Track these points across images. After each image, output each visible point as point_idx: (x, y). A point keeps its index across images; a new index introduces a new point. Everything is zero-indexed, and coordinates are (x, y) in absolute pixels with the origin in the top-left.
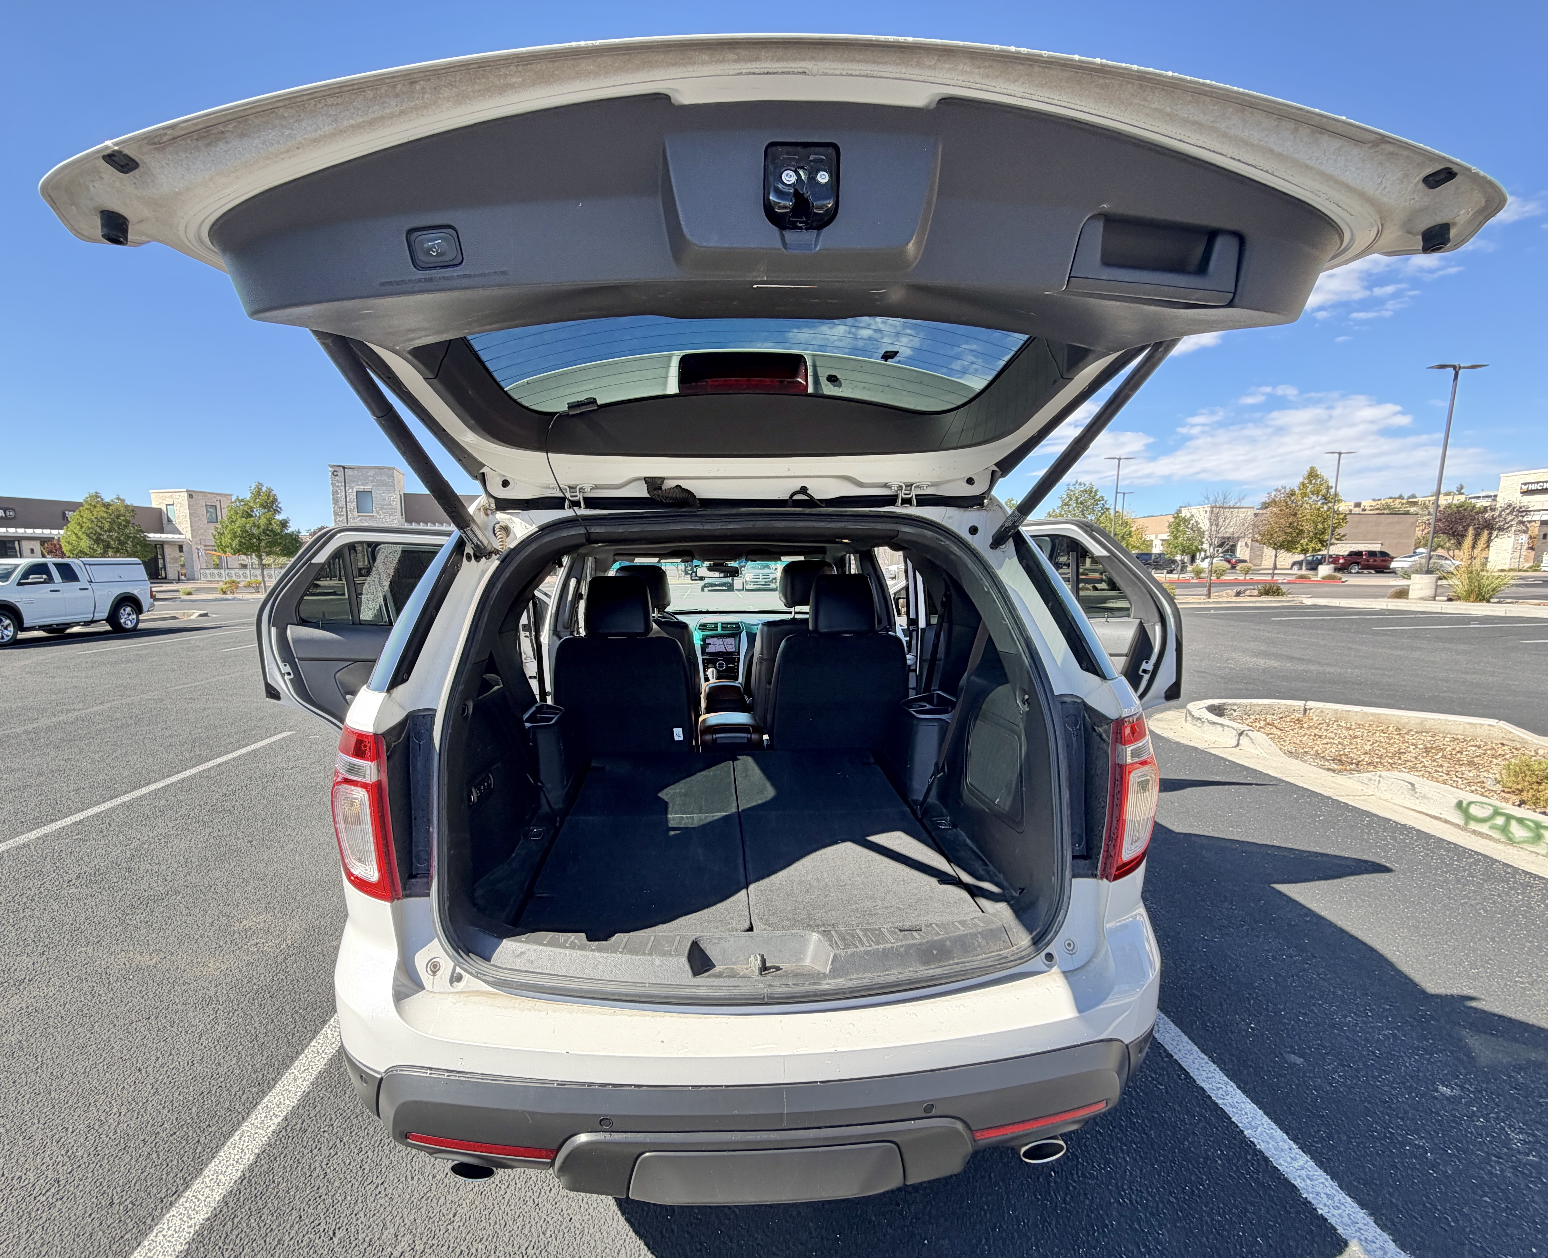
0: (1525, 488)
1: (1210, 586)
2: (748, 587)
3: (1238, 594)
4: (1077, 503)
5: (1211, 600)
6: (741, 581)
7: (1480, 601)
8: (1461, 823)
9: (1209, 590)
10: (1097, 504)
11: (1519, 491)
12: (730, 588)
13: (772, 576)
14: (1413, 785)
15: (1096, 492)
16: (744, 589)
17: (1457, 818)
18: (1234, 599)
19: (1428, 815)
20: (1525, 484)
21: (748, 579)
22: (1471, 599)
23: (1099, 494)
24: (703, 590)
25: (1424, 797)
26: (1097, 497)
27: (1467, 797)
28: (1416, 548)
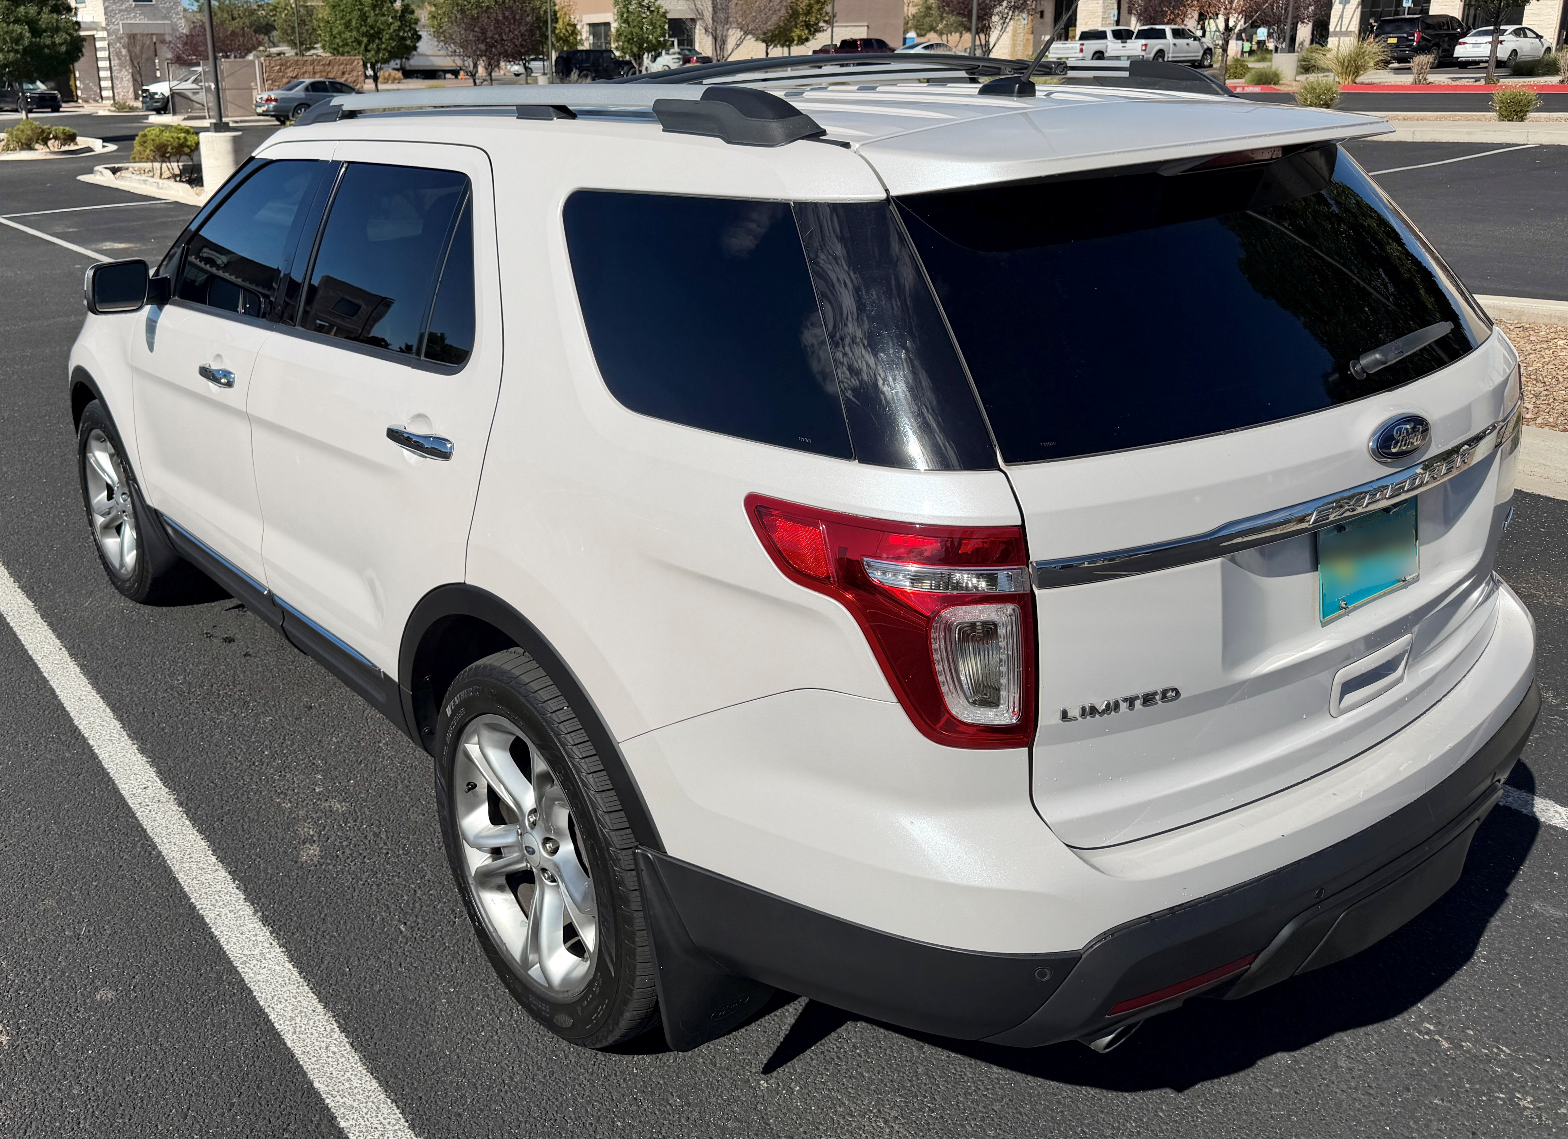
28: (906, 31)
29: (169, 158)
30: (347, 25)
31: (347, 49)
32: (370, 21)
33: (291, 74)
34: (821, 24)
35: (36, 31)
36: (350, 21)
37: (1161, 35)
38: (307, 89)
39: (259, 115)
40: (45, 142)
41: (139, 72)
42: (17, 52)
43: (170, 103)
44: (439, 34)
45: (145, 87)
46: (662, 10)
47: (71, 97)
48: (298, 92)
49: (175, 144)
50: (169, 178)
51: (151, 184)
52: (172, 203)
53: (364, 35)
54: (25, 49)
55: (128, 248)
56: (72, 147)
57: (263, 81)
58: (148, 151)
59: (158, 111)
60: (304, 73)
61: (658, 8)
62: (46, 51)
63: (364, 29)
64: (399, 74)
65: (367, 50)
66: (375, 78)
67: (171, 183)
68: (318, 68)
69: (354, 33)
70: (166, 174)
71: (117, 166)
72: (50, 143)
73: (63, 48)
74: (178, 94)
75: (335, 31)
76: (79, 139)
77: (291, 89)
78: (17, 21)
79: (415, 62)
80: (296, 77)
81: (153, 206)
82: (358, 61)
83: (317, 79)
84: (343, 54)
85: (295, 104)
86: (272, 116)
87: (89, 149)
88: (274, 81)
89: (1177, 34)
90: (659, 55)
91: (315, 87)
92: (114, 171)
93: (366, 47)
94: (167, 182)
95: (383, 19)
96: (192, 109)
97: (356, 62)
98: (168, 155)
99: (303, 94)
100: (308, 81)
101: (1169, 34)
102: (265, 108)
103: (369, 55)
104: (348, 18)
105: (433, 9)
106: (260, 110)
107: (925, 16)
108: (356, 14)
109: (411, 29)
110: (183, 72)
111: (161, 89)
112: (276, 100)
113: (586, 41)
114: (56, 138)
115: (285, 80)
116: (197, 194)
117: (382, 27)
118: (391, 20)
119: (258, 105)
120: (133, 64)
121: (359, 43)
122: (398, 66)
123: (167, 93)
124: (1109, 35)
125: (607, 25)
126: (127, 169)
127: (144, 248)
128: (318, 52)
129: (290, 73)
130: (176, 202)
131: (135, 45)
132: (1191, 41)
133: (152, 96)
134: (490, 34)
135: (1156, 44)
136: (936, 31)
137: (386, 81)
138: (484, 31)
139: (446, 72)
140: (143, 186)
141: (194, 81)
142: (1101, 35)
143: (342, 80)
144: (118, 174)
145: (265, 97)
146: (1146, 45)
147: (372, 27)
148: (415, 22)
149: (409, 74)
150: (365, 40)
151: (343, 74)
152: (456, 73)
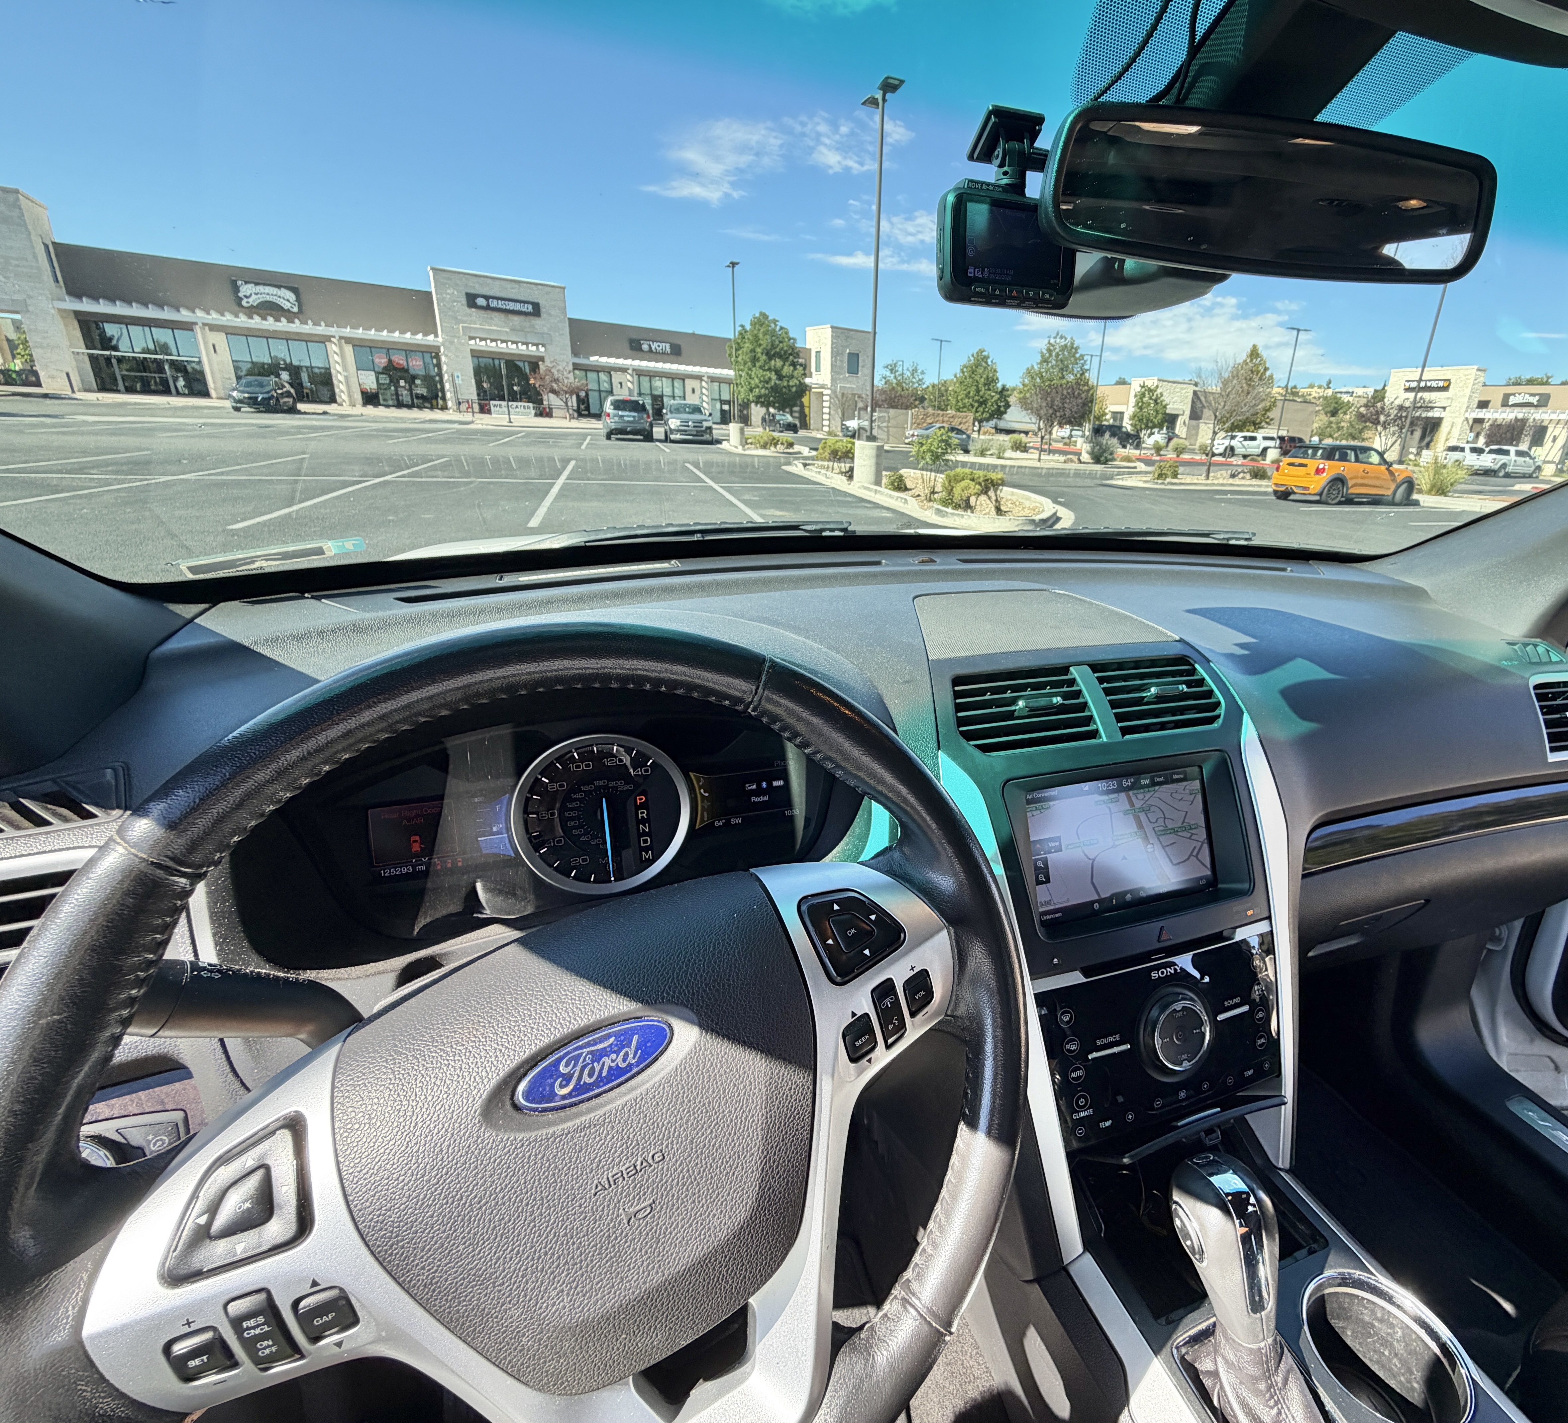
0: (1407, 384)
1: (1210, 466)
2: (673, 437)
3: (1233, 476)
4: (1057, 361)
5: (1209, 482)
6: (662, 430)
7: (1440, 495)
9: (1209, 470)
10: (1077, 364)
11: (1403, 387)
12: (648, 437)
13: (705, 424)
15: (1077, 349)
16: (667, 439)
18: (1231, 481)
20: (1408, 381)
21: (673, 427)
22: (1433, 493)
23: (1080, 352)
24: (608, 437)
26: (1077, 355)
28: (1311, 437)
29: (839, 460)
30: (967, 396)
31: (965, 409)
32: (981, 393)
34: (1263, 424)
35: (780, 377)
36: (969, 393)
37: (1507, 453)
40: (776, 445)
42: (767, 388)
43: (857, 433)
44: (1024, 403)
45: (844, 422)
46: (1164, 403)
47: (805, 425)
49: (844, 450)
50: (835, 473)
51: (823, 475)
52: (833, 488)
53: (977, 401)
54: (772, 387)
56: (791, 450)
57: (912, 424)
58: (826, 454)
60: (937, 421)
61: (1162, 402)
62: (784, 390)
63: (977, 398)
64: (993, 431)
65: (977, 411)
66: (979, 431)
68: (946, 419)
69: (971, 400)
70: (837, 471)
71: (807, 463)
72: (778, 446)
73: (794, 389)
75: (959, 398)
76: (795, 446)
77: (927, 429)
78: (770, 369)
79: (1002, 424)
80: (932, 423)
82: (971, 416)
83: (944, 425)
87: (800, 453)
88: (918, 424)
89: (1520, 454)
90: (1152, 434)
92: (805, 466)
93: (976, 409)
94: (837, 477)
95: (990, 393)
97: (969, 418)
98: (838, 457)
99: (934, 434)
101: (1513, 453)
102: (910, 440)
103: (977, 415)
104: (968, 390)
105: (1022, 388)
106: (907, 441)
107: (1327, 428)
108: (974, 388)
109: (1005, 400)
111: (853, 424)
112: (917, 436)
113: (1108, 420)
114: (782, 444)
115: (925, 424)
116: (849, 485)
117: (988, 398)
118: (994, 395)
119: (907, 438)
120: (841, 410)
121: (973, 406)
122: (993, 425)
123: (856, 427)
124: (1467, 450)
125: (1122, 413)
126: (814, 465)
128: (946, 410)
129: (929, 421)
130: (836, 488)
131: (845, 400)
132: (1527, 459)
133: (847, 428)
134: (1056, 403)
135: (1503, 459)
136: (1333, 438)
137: (985, 433)
138: (1053, 401)
139: (1020, 432)
140: (823, 478)
142: (1462, 450)
143: (959, 428)
144: (809, 468)
145: (912, 433)
146: (1495, 459)
147: (982, 397)
148: (1009, 396)
149: (999, 431)
150: (976, 405)
151: (960, 424)
152: (1026, 433)
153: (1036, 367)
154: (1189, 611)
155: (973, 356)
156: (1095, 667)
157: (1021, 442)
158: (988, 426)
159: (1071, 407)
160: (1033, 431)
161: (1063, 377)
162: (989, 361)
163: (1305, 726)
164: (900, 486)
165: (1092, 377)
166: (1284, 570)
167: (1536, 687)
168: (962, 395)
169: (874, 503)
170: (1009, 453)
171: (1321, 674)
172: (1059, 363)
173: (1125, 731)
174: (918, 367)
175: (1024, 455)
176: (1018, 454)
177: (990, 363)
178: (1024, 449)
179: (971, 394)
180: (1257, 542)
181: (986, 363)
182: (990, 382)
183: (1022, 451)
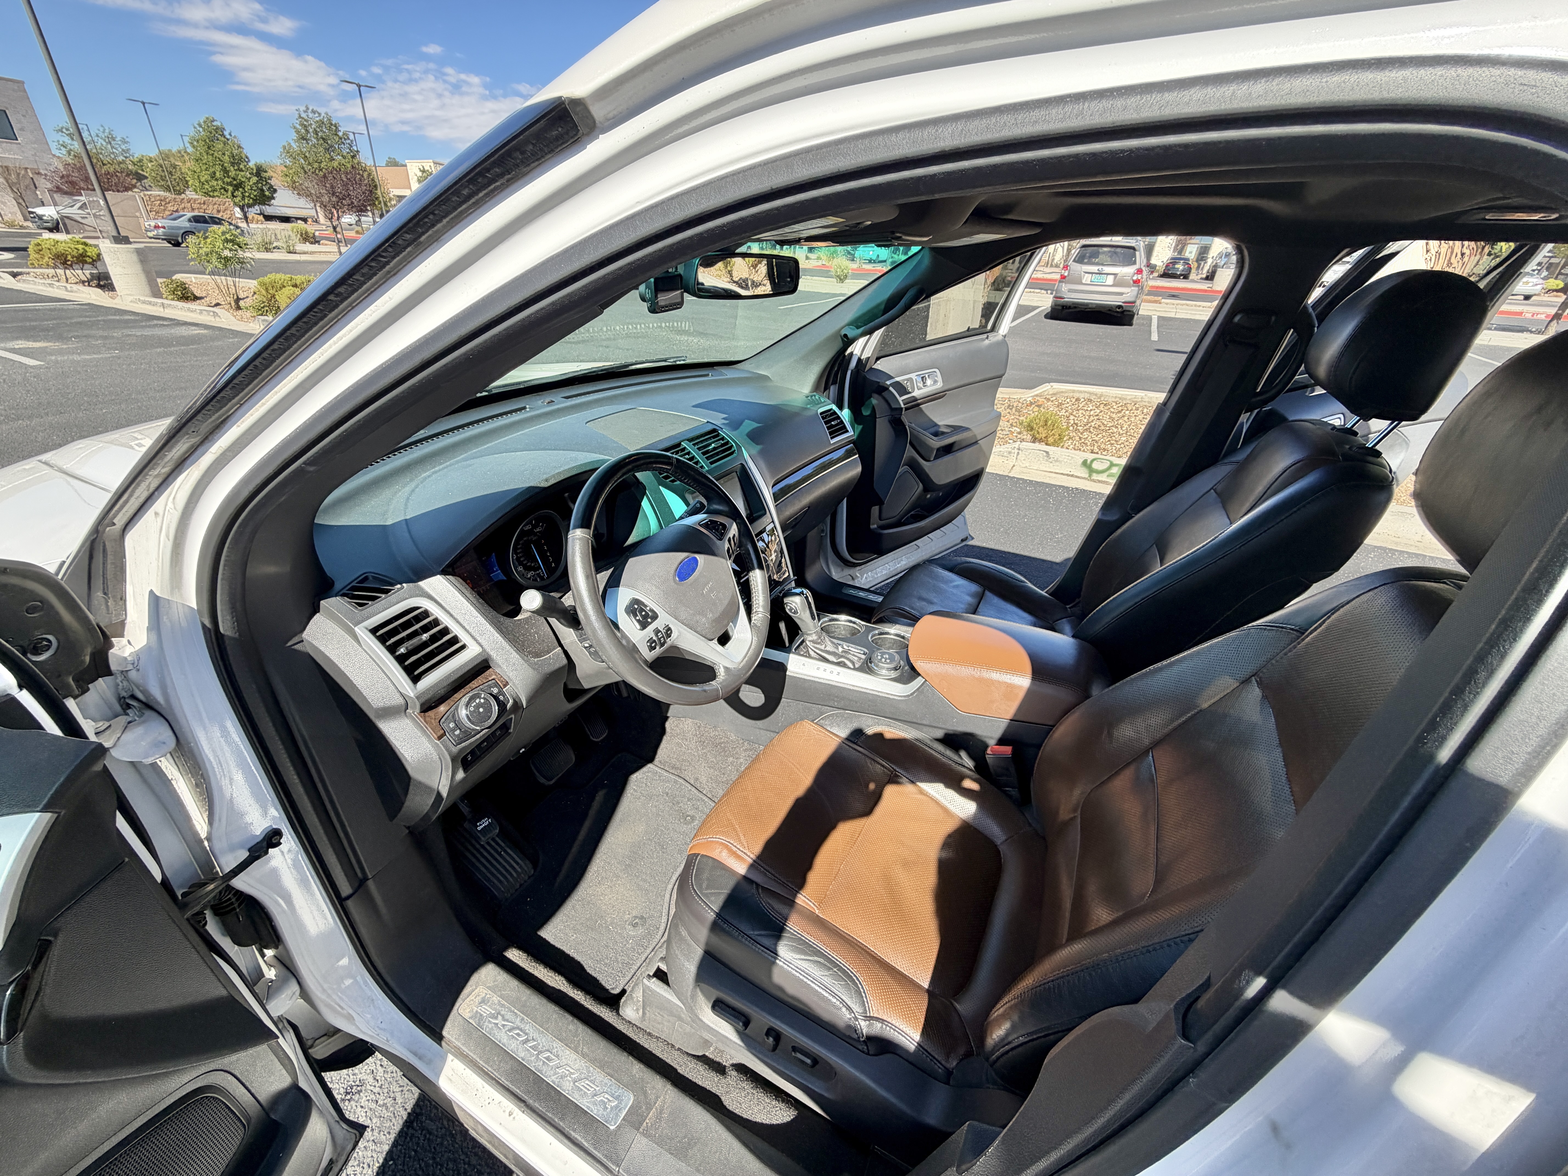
4: (317, 139)
8: (1087, 476)
10: (343, 143)
14: (1047, 453)
17: (1084, 473)
19: (1062, 474)
25: (1057, 461)
26: (340, 133)
27: (1090, 457)
29: (71, 266)
30: (213, 176)
31: (216, 194)
32: (231, 174)
33: (172, 209)
36: (214, 173)
38: (190, 220)
39: (151, 238)
41: (21, 196)
43: (61, 224)
44: (294, 186)
45: (30, 210)
48: (183, 223)
49: (75, 254)
50: (76, 283)
51: (58, 287)
52: (85, 304)
53: (228, 184)
55: (47, 347)
57: (148, 212)
58: (46, 259)
59: (51, 230)
60: (184, 209)
63: (227, 179)
64: (261, 218)
65: (234, 196)
66: (245, 219)
67: (80, 287)
68: (195, 206)
69: (220, 182)
70: (73, 280)
71: (15, 270)
74: (68, 217)
75: (203, 180)
77: (175, 219)
79: (269, 210)
80: (177, 211)
81: (65, 307)
83: (196, 213)
84: (213, 197)
85: (182, 231)
86: (163, 239)
88: (157, 212)
91: (197, 219)
92: (15, 275)
93: (232, 193)
94: (75, 287)
95: (242, 173)
96: (85, 231)
97: (227, 204)
98: (69, 263)
99: (187, 224)
100: (190, 215)
102: (155, 233)
103: (237, 200)
104: (212, 170)
105: (285, 169)
106: (150, 234)
108: (218, 167)
109: (267, 182)
110: (67, 200)
111: (49, 212)
112: (164, 227)
115: (167, 213)
116: (111, 298)
117: (243, 180)
118: (249, 176)
119: (148, 230)
120: (12, 190)
121: (226, 190)
122: (259, 212)
123: (55, 216)
126: (28, 273)
127: (65, 346)
128: (190, 194)
130: (89, 304)
131: (10, 174)
133: (40, 217)
137: (252, 222)
139: (297, 219)
140: (50, 289)
141: (80, 208)
144: (19, 277)
145: (153, 224)
147: (234, 179)
148: (270, 178)
149: (269, 218)
150: (230, 188)
151: (219, 211)
152: (305, 220)
153: (295, 146)
154: (694, 406)
155: (200, 126)
156: (690, 440)
157: (306, 233)
158: (252, 212)
159: (356, 193)
160: (312, 218)
161: (332, 159)
162: (226, 133)
163: (759, 447)
164: (186, 295)
165: (365, 158)
166: (708, 375)
167: (821, 414)
168: (205, 177)
169: (171, 320)
170: (301, 247)
171: (756, 425)
172: (321, 141)
173: (712, 463)
174: (114, 134)
175: (315, 248)
176: (308, 247)
177: (228, 137)
178: (315, 241)
179: (218, 174)
180: (688, 361)
181: (223, 135)
182: (238, 160)
183: (312, 243)
